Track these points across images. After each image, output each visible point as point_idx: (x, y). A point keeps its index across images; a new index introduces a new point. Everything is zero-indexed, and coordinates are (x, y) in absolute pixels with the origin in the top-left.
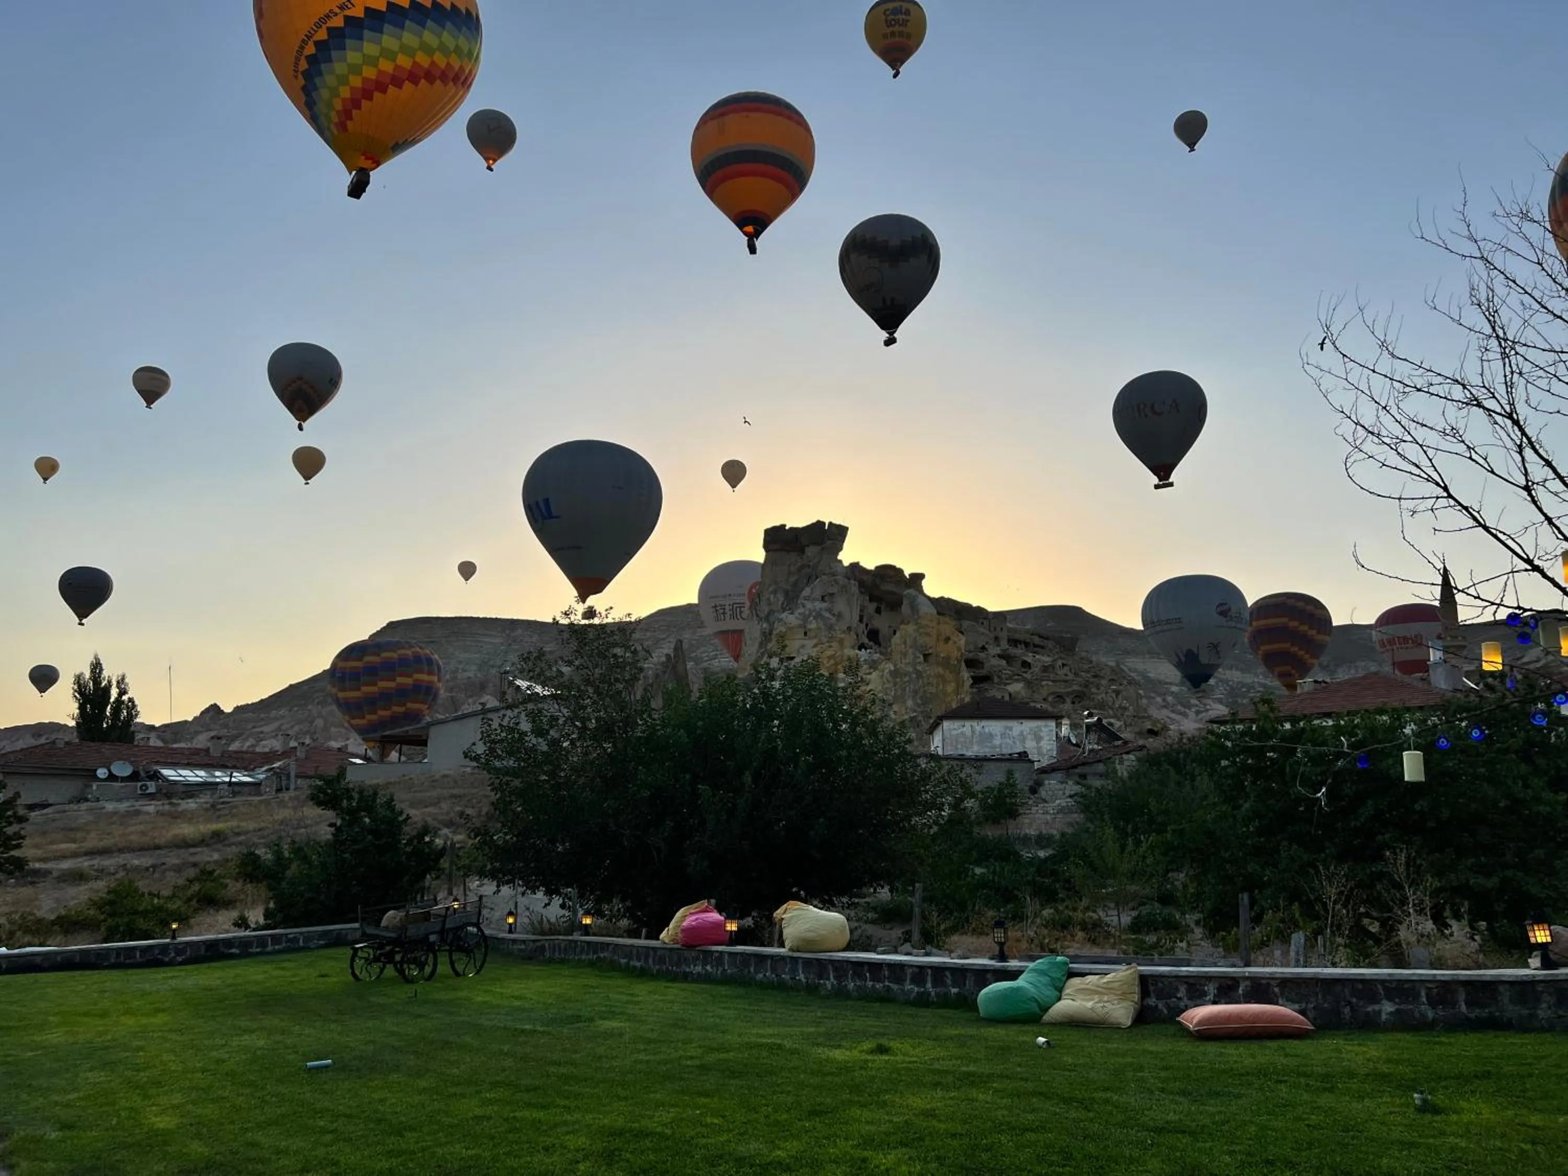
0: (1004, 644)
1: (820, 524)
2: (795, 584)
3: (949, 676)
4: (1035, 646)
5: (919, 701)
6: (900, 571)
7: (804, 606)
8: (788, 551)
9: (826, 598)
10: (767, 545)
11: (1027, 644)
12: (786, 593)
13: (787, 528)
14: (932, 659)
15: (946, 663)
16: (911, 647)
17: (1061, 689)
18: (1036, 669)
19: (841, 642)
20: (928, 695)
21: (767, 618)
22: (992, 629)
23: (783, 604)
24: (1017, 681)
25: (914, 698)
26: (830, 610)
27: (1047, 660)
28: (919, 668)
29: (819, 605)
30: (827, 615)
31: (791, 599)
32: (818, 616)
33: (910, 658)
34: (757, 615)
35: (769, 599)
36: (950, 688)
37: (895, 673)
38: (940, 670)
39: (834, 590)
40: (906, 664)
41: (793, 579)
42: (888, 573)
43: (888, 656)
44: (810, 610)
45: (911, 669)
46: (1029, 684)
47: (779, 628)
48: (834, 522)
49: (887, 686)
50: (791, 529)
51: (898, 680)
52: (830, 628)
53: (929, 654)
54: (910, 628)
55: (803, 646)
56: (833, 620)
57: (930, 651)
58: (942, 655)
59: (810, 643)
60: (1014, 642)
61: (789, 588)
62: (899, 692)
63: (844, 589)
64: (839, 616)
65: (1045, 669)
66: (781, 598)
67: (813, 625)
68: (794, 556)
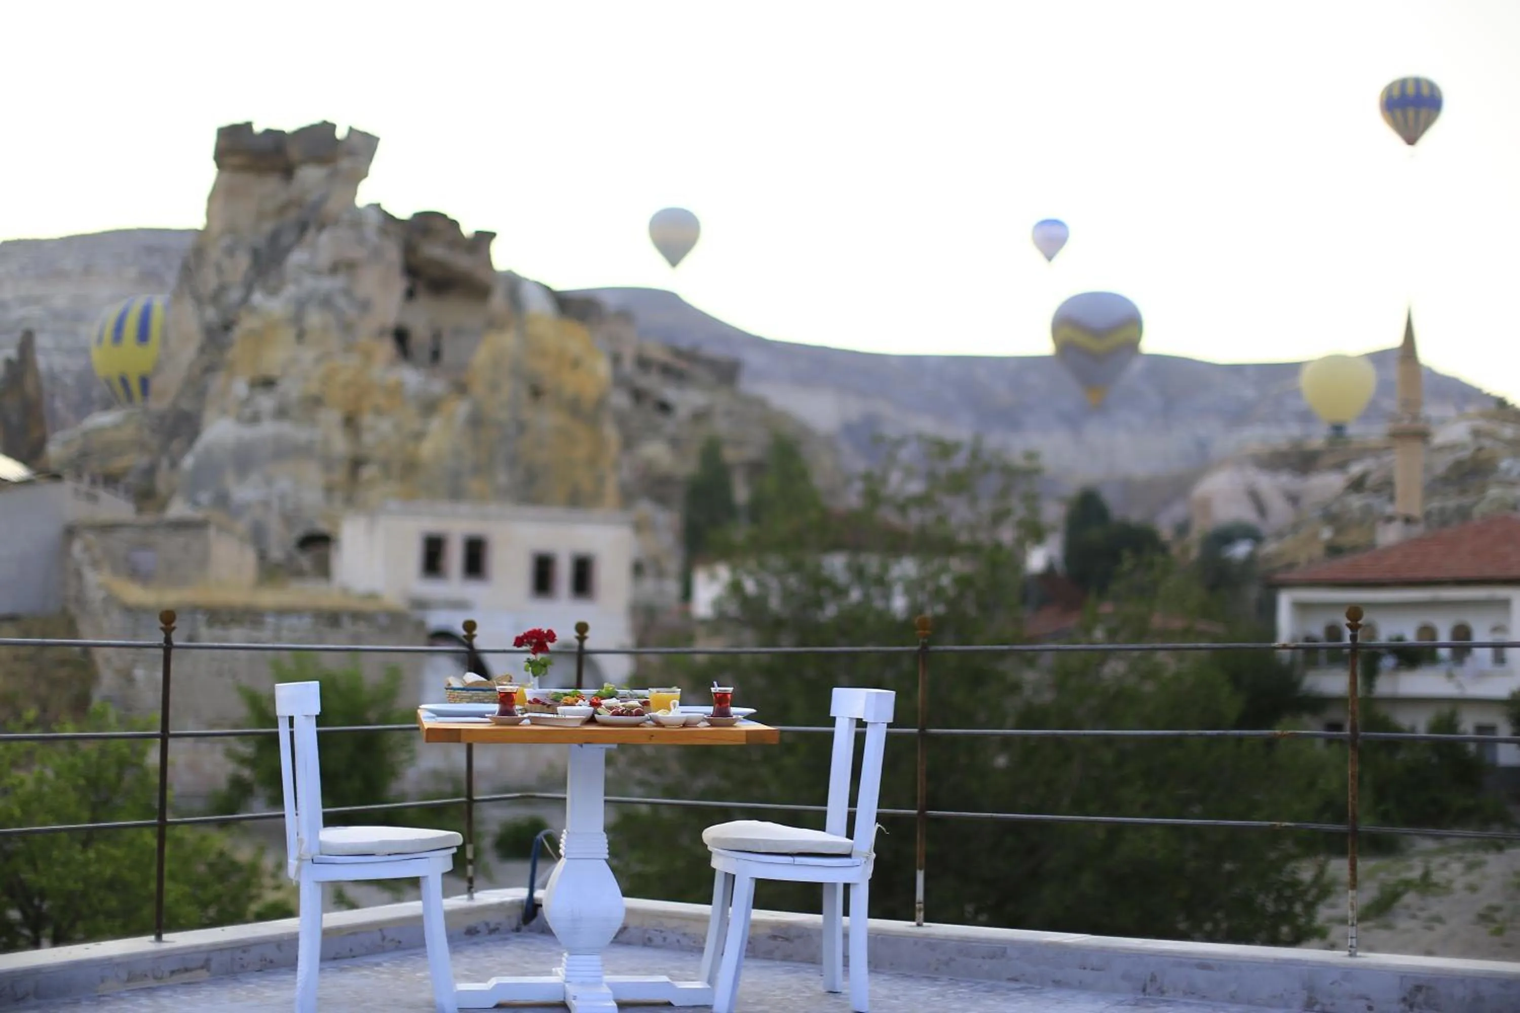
0: (628, 366)
1: (328, 128)
2: (274, 237)
3: (578, 431)
4: (680, 375)
6: (454, 225)
7: (298, 281)
8: (260, 172)
9: (342, 270)
10: (220, 158)
11: (665, 370)
12: (256, 254)
13: (257, 129)
14: (548, 399)
15: (574, 408)
16: (509, 375)
19: (368, 356)
21: (216, 299)
26: (347, 294)
27: (698, 398)
28: (521, 415)
29: (327, 284)
30: (339, 302)
31: (267, 266)
32: (326, 302)
33: (505, 394)
34: (192, 291)
35: (219, 263)
36: (580, 453)
37: (475, 422)
38: (562, 420)
39: (358, 256)
40: (498, 405)
41: (268, 227)
43: (461, 388)
44: (308, 290)
45: (506, 415)
47: (248, 323)
49: (460, 444)
50: (268, 132)
51: (482, 435)
52: (348, 327)
53: (543, 390)
54: (508, 340)
55: (294, 362)
56: (351, 313)
57: (546, 384)
59: (308, 355)
60: (644, 363)
61: (260, 242)
63: (377, 254)
64: (365, 306)
66: (243, 261)
67: (315, 318)
68: (272, 182)
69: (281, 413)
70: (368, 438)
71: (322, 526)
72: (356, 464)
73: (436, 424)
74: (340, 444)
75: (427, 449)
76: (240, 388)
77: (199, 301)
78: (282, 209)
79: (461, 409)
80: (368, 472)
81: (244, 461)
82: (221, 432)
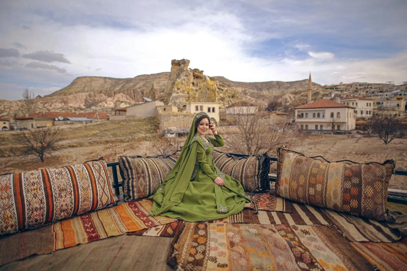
0: (218, 85)
1: (184, 60)
2: (179, 73)
3: (213, 93)
6: (199, 70)
7: (182, 78)
9: (186, 76)
10: (172, 64)
11: (222, 86)
12: (177, 74)
14: (209, 90)
15: (212, 91)
16: (205, 87)
17: (230, 95)
18: (224, 91)
19: (190, 86)
21: (173, 80)
23: (176, 77)
24: (221, 93)
25: (206, 97)
27: (226, 89)
28: (207, 91)
29: (185, 78)
30: (186, 80)
31: (178, 76)
32: (184, 80)
33: (205, 89)
35: (173, 76)
36: (213, 95)
37: (202, 92)
38: (211, 92)
39: (188, 74)
41: (178, 71)
42: (196, 70)
43: (200, 89)
45: (205, 92)
46: (224, 94)
47: (176, 82)
48: (187, 59)
49: (200, 95)
50: (177, 61)
51: (202, 94)
52: (187, 82)
54: (205, 83)
55: (182, 86)
57: (209, 88)
58: (212, 89)
59: (183, 86)
61: (177, 73)
62: (202, 96)
64: (189, 80)
65: (227, 91)
66: (176, 75)
67: (184, 82)
68: (178, 66)
69: (181, 92)
70: (190, 95)
71: (185, 105)
72: (189, 97)
73: (197, 93)
74: (187, 95)
75: (196, 96)
76: (176, 90)
77: (171, 80)
78: (179, 70)
79: (200, 91)
80: (190, 98)
81: (177, 98)
82: (174, 95)
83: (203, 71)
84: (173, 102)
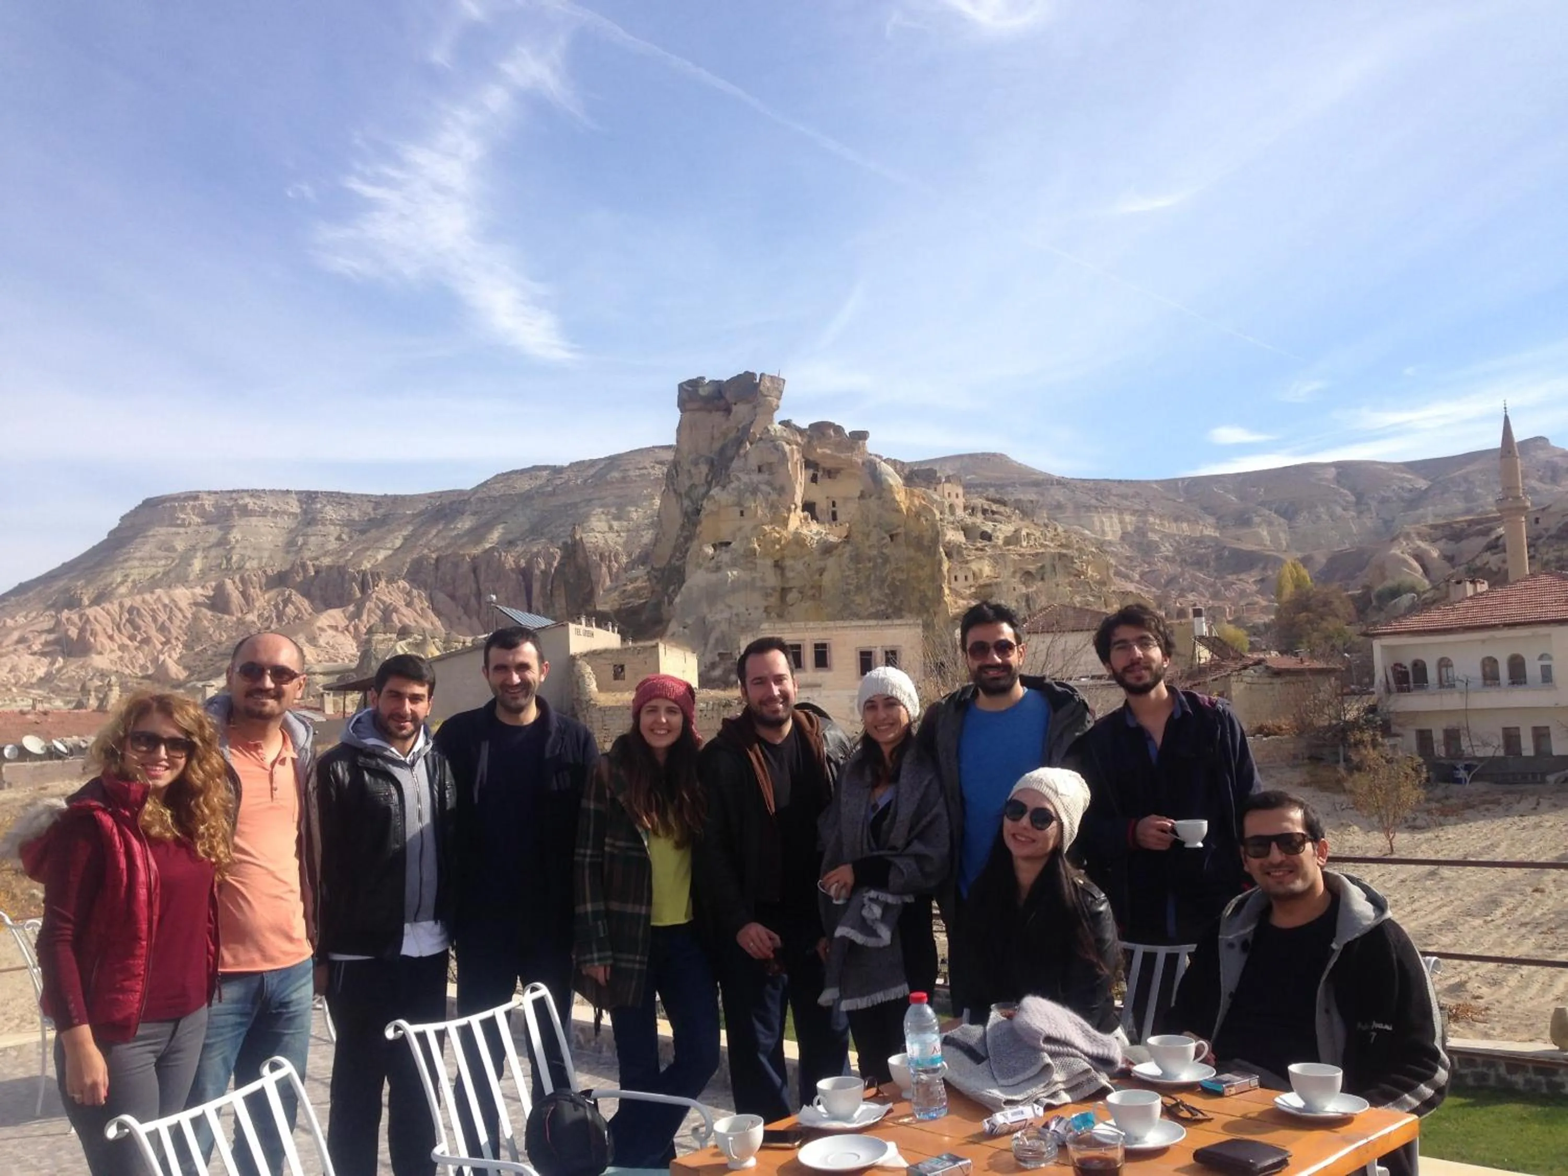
1: (749, 376)
2: (722, 450)
3: (920, 558)
4: (993, 512)
5: (887, 591)
6: (838, 429)
7: (738, 479)
8: (710, 411)
9: (764, 469)
10: (682, 404)
11: (984, 512)
12: (711, 463)
13: (707, 381)
14: (901, 539)
15: (916, 543)
16: (875, 526)
18: (999, 541)
19: (786, 522)
20: (898, 583)
21: (688, 495)
22: (946, 495)
23: (707, 475)
25: (880, 588)
26: (769, 483)
27: (1007, 529)
28: (885, 551)
29: (756, 477)
30: (766, 489)
31: (719, 470)
32: (754, 491)
33: (873, 539)
34: (675, 491)
35: (689, 471)
36: (925, 574)
37: (857, 559)
38: (912, 552)
39: (774, 458)
40: (870, 547)
41: (717, 446)
42: (825, 431)
43: (846, 538)
44: (745, 484)
45: (874, 552)
47: (709, 508)
48: (767, 373)
49: (847, 573)
50: (712, 382)
51: (860, 566)
52: (772, 505)
53: (897, 534)
54: (873, 504)
55: (740, 530)
56: (774, 495)
57: (899, 530)
58: (914, 535)
59: (748, 525)
60: (970, 509)
61: (712, 455)
62: (862, 581)
63: (785, 456)
64: (781, 490)
65: (1009, 540)
66: (704, 469)
67: (750, 501)
68: (718, 417)
69: (735, 562)
70: (790, 574)
72: (784, 591)
73: (831, 562)
74: (772, 580)
75: (827, 579)
76: (708, 549)
77: (678, 495)
78: (726, 433)
80: (792, 597)
81: (713, 595)
82: (697, 579)
83: (861, 436)
84: (689, 621)
